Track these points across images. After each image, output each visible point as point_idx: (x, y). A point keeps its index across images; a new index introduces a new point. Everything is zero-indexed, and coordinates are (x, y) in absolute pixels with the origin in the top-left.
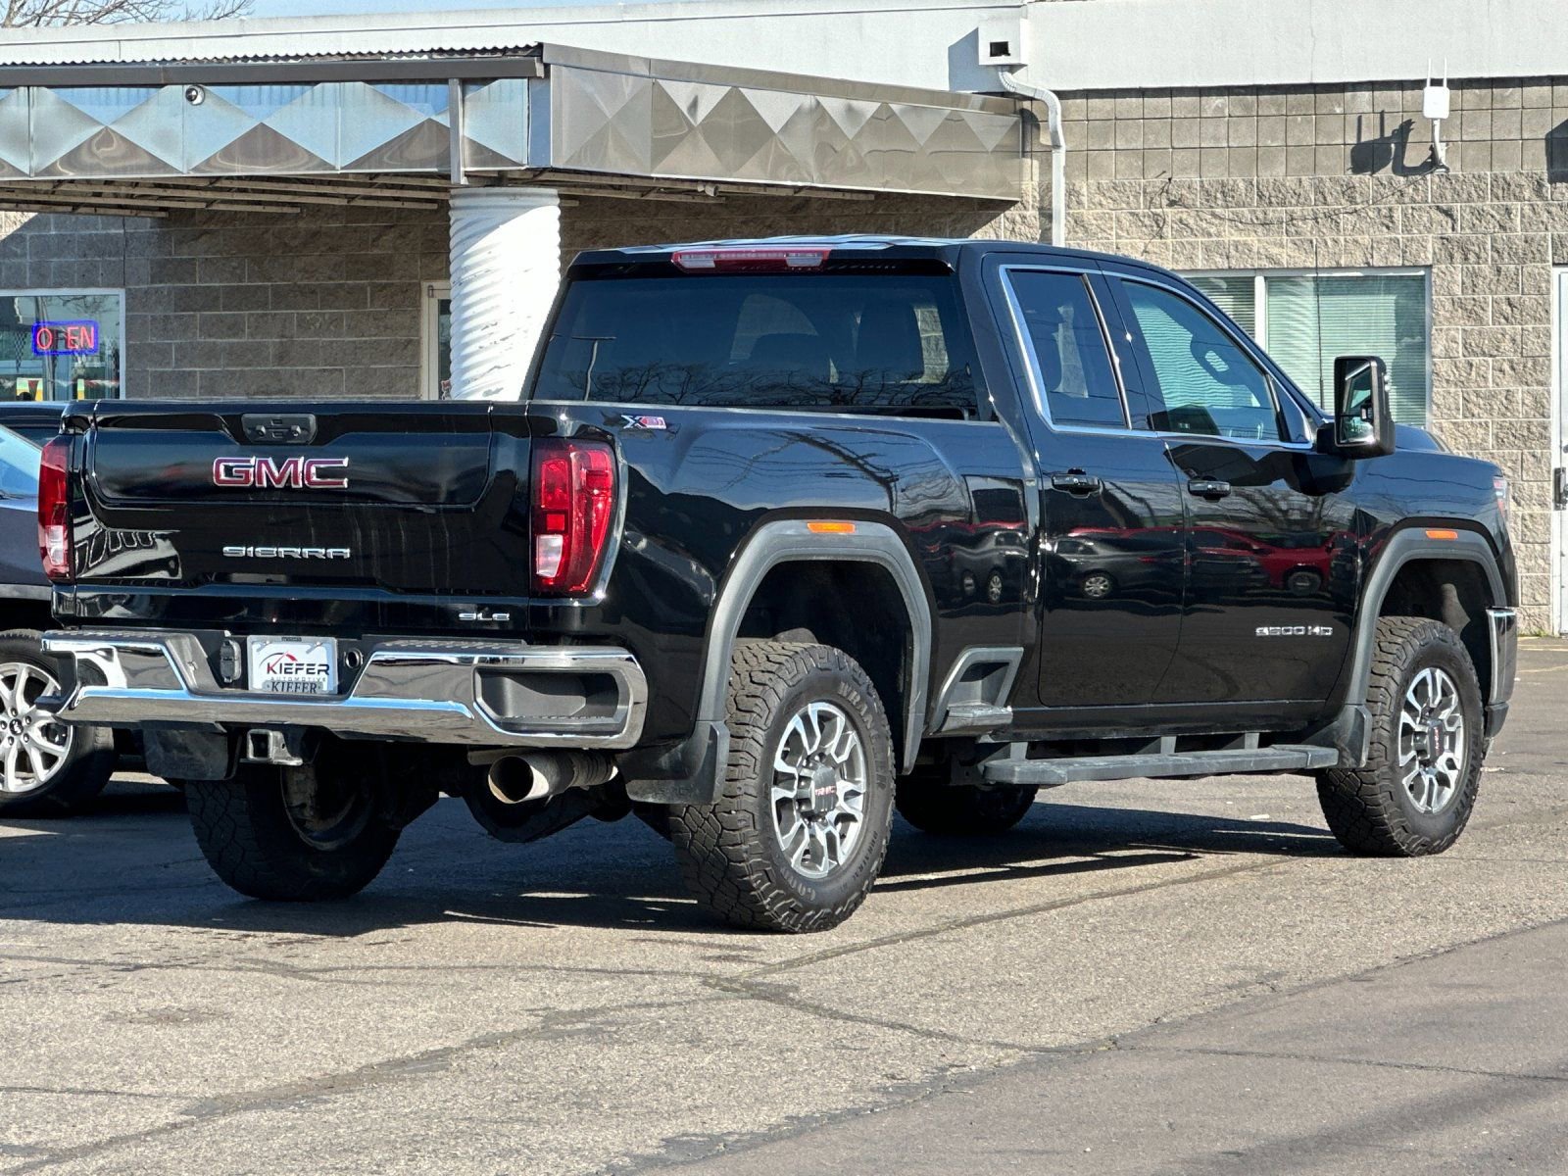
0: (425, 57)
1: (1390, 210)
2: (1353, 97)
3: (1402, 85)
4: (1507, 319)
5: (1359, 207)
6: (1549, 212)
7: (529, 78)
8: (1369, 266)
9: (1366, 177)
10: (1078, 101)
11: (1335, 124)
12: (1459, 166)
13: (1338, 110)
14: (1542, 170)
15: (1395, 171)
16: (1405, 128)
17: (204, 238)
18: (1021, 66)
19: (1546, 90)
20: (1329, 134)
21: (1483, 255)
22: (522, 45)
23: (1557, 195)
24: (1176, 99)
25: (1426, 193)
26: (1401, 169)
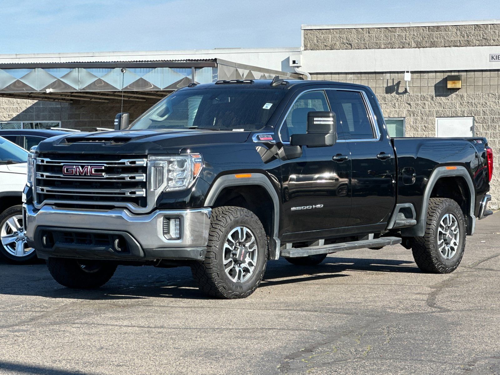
0: (185, 61)
1: (395, 103)
2: (385, 75)
3: (398, 72)
4: (424, 130)
5: (387, 103)
6: (435, 104)
7: (212, 67)
8: (389, 117)
9: (389, 95)
10: (315, 75)
11: (381, 82)
12: (412, 93)
13: (382, 78)
14: (433, 94)
15: (396, 93)
16: (399, 83)
17: (83, 108)
18: (300, 66)
19: (434, 74)
20: (379, 85)
21: (418, 115)
22: (211, 59)
23: (437, 100)
24: (340, 75)
25: (404, 99)
26: (398, 93)
